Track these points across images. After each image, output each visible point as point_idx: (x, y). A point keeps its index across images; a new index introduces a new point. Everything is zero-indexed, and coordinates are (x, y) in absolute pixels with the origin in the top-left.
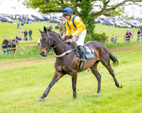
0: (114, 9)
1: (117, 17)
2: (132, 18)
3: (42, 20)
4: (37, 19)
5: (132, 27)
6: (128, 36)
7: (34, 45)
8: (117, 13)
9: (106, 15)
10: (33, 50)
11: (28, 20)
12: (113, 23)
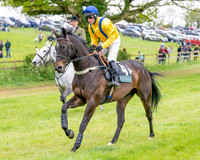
0: (141, 10)
1: (145, 24)
2: (170, 26)
3: (26, 26)
4: (19, 25)
5: (170, 40)
6: (163, 54)
7: (12, 65)
8: (146, 18)
9: (129, 21)
10: (11, 74)
11: (5, 25)
12: (139, 33)
